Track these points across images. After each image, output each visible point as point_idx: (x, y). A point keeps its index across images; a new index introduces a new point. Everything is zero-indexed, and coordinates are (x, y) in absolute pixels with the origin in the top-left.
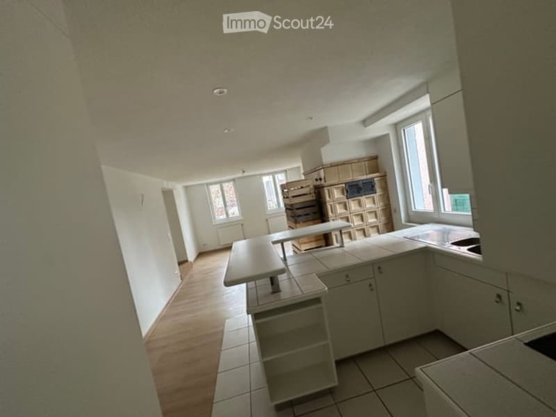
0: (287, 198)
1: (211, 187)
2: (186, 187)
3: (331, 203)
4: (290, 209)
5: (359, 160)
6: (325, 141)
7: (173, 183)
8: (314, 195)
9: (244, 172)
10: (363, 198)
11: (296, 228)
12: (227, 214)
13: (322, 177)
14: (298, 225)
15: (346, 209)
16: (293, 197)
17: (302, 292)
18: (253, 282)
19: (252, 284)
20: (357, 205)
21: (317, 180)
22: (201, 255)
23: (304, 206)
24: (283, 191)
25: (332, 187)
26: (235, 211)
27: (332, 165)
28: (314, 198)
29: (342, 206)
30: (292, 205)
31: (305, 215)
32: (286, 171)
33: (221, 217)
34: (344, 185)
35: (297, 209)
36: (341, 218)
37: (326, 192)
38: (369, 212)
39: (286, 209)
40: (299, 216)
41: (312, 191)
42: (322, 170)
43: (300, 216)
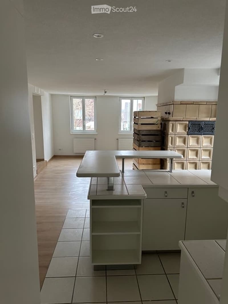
0: (137, 124)
1: (74, 99)
2: (52, 95)
3: (172, 136)
4: (137, 134)
5: (208, 103)
6: (180, 81)
7: (42, 90)
8: (160, 126)
9: (105, 92)
10: (202, 137)
11: (139, 150)
12: (84, 126)
13: (171, 112)
14: (140, 148)
15: (184, 143)
16: (142, 124)
17: (128, 193)
18: (96, 178)
19: (95, 179)
20: (195, 141)
21: (166, 113)
22: (55, 157)
23: (149, 134)
24: (135, 117)
25: (177, 122)
26: (91, 125)
27: (182, 103)
28: (159, 129)
29: (182, 139)
30: (139, 131)
31: (148, 141)
32: (144, 98)
33: (78, 128)
34: (188, 122)
35: (143, 135)
36: (179, 150)
37: (171, 125)
38: (204, 150)
39: (135, 133)
40: (142, 141)
41: (159, 122)
42: (173, 105)
43: (144, 141)
